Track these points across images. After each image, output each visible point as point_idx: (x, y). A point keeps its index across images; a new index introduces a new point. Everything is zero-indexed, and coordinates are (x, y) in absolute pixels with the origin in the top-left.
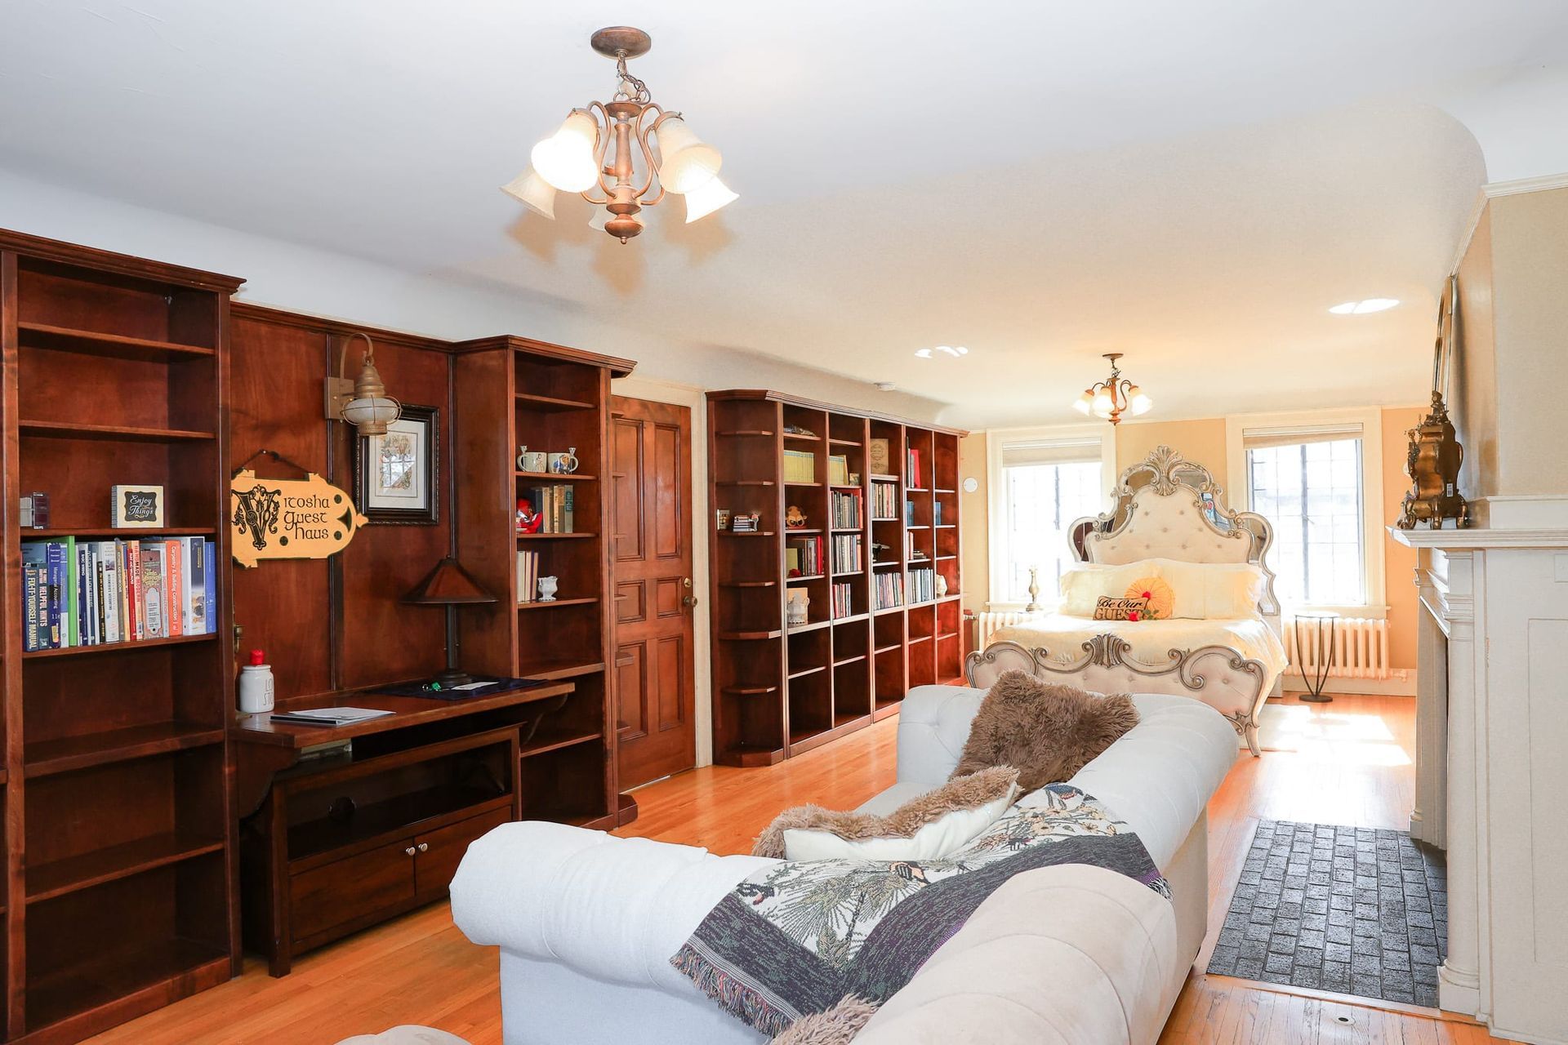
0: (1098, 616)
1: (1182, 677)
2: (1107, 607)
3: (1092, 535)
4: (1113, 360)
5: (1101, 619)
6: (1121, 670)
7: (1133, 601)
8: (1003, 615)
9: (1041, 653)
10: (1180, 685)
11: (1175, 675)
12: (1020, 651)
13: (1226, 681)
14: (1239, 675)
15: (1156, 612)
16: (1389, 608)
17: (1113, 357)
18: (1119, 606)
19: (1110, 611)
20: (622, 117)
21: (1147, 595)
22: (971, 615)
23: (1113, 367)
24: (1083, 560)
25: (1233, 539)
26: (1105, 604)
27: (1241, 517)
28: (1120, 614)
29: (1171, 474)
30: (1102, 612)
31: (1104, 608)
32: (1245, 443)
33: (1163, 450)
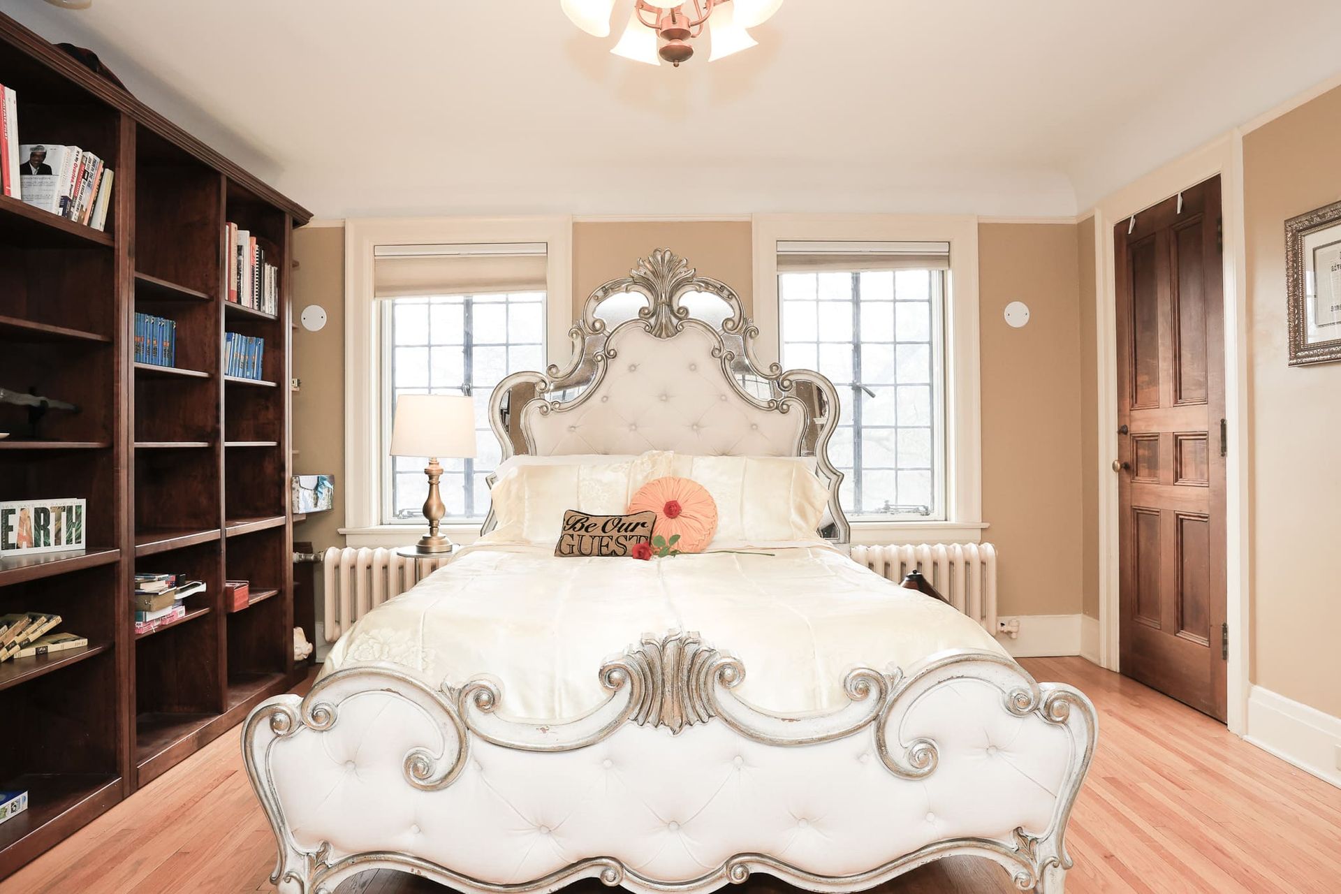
0: (566, 549)
1: (881, 745)
2: (583, 532)
3: (534, 406)
5: (571, 554)
7: (630, 519)
8: (369, 551)
9: (477, 700)
15: (675, 538)
16: (986, 525)
18: (603, 530)
19: (587, 540)
22: (311, 552)
24: (517, 453)
26: (578, 526)
27: (789, 378)
28: (607, 546)
29: (675, 299)
30: (573, 543)
31: (575, 534)
32: (778, 263)
33: (663, 259)
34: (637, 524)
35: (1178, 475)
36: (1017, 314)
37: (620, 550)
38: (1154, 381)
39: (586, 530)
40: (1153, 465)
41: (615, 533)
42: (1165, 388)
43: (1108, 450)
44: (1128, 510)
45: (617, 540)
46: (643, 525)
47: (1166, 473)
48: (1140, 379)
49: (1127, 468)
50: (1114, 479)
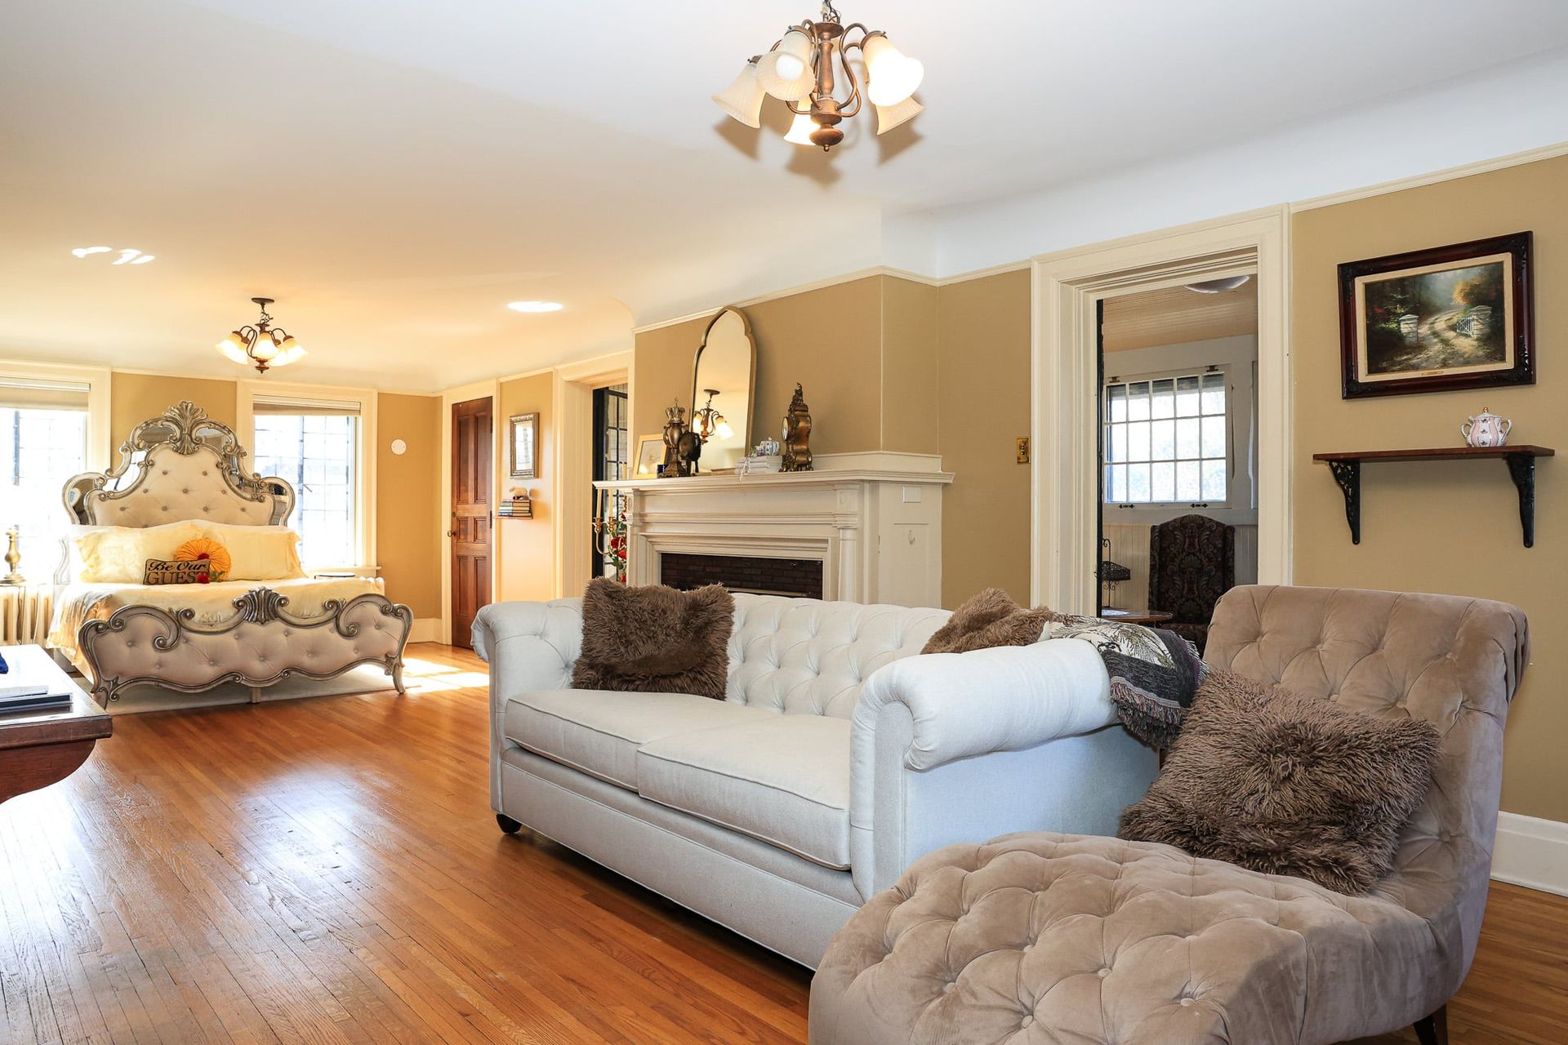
0: (150, 580)
1: (338, 626)
2: (164, 571)
3: (94, 494)
4: (263, 305)
5: (156, 583)
6: (277, 626)
10: (336, 635)
11: (332, 625)
12: (158, 614)
13: (379, 626)
14: (390, 620)
16: (379, 568)
17: (263, 302)
18: (178, 568)
19: (166, 574)
20: (825, 37)
21: (204, 556)
23: (264, 313)
25: (257, 503)
26: (160, 567)
27: (265, 481)
28: (182, 577)
29: (194, 432)
30: (157, 577)
31: (159, 572)
32: (254, 409)
33: (187, 407)
34: (201, 566)
35: (476, 538)
36: (399, 447)
37: (190, 580)
38: (467, 491)
39: (166, 569)
40: (466, 534)
41: (187, 570)
42: (471, 495)
43: (446, 525)
44: (455, 557)
45: (189, 574)
46: (204, 566)
47: (471, 538)
48: (461, 488)
49: (454, 534)
50: (449, 539)
